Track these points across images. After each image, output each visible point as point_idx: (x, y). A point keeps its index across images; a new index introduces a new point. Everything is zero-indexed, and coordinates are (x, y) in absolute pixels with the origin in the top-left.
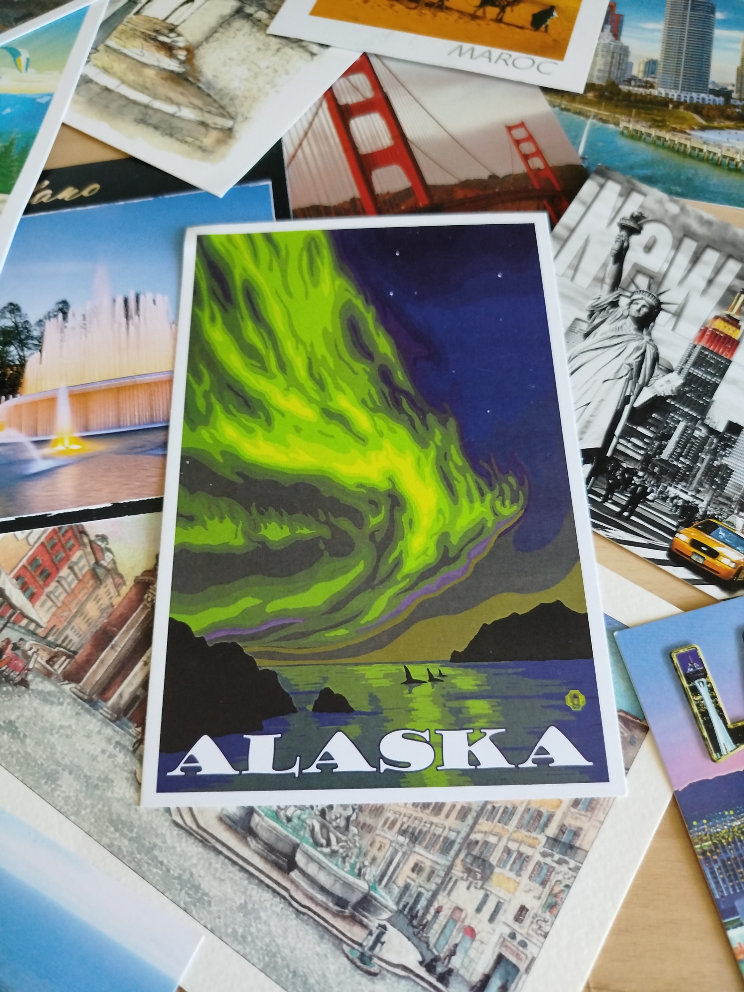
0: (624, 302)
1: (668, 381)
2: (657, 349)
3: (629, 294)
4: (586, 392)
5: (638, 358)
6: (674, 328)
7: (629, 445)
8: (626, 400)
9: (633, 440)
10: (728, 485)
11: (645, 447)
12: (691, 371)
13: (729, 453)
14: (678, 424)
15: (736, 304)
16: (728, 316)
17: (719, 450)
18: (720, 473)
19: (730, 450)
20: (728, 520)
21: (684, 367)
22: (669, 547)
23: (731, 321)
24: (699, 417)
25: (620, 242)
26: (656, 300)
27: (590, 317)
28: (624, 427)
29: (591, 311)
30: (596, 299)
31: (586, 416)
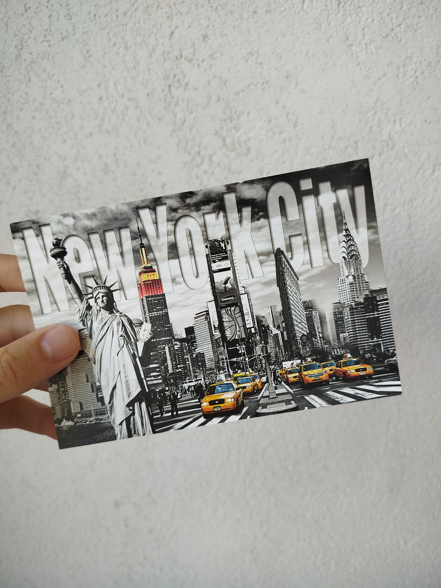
0: (92, 302)
1: (145, 330)
2: (127, 316)
3: (91, 296)
4: (114, 367)
5: (122, 329)
6: (126, 298)
7: (152, 378)
8: (134, 356)
9: (152, 374)
10: (206, 362)
11: (160, 373)
12: (150, 316)
13: (196, 346)
14: (165, 350)
15: (143, 258)
16: (145, 268)
17: (191, 348)
18: (199, 359)
19: (196, 344)
20: (217, 380)
21: (146, 316)
22: (202, 413)
23: (148, 270)
24: (171, 338)
25: (62, 267)
26: (105, 288)
27: (84, 325)
28: (143, 371)
29: (81, 321)
30: (78, 311)
31: (124, 380)
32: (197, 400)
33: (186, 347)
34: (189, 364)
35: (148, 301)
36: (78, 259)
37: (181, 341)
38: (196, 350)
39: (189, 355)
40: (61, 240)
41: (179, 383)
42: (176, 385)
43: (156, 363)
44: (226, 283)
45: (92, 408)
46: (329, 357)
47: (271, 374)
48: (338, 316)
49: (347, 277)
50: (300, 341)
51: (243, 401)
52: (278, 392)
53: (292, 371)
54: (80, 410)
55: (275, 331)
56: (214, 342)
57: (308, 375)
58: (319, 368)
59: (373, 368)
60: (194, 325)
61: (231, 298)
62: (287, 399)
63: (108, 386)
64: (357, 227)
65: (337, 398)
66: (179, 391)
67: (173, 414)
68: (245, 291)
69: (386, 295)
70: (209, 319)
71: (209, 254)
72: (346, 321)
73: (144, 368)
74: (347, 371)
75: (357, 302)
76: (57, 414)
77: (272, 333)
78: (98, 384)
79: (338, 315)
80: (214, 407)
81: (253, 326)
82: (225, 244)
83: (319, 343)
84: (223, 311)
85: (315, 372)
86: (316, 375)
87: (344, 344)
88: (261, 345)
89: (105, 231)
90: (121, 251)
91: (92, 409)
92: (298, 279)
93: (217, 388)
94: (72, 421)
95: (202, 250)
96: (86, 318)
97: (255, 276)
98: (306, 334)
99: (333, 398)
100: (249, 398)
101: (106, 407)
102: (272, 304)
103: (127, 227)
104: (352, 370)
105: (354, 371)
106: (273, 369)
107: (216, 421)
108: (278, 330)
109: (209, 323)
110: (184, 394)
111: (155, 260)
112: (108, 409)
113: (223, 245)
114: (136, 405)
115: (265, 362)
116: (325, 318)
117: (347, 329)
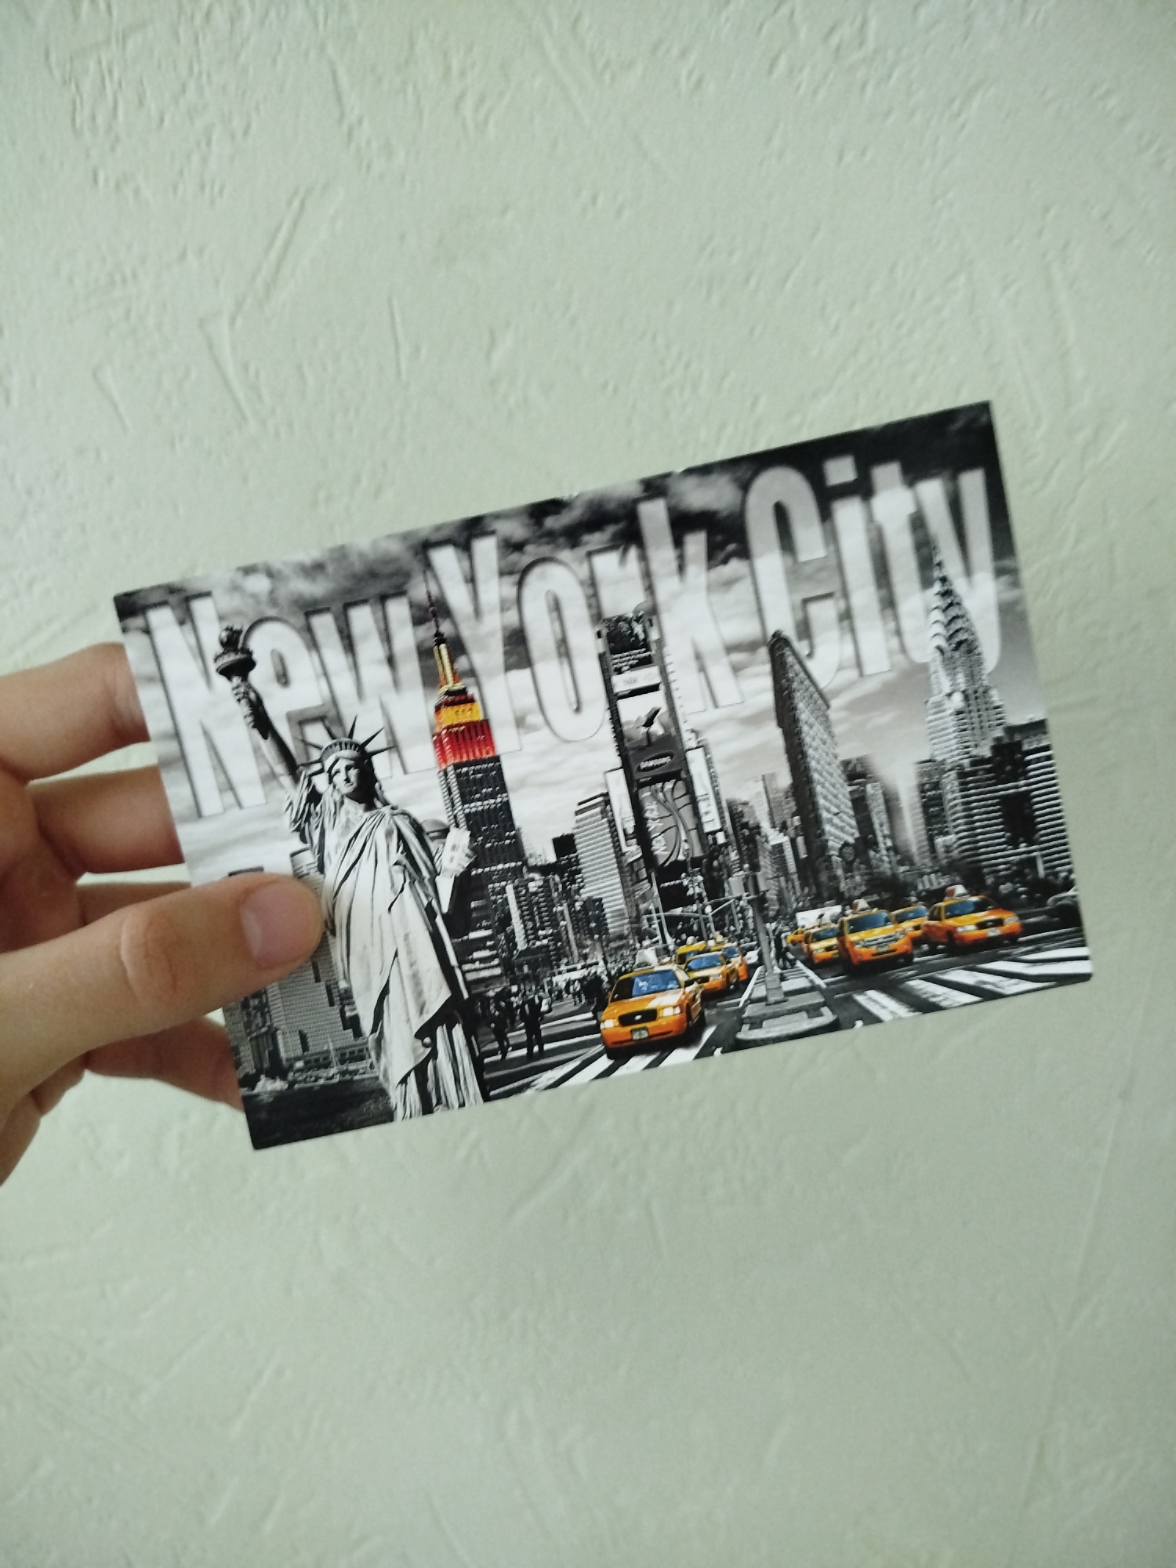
0: (321, 782)
1: (454, 848)
2: (408, 815)
3: (317, 767)
6: (405, 772)
7: (477, 965)
8: (430, 913)
9: (477, 955)
10: (609, 921)
11: (494, 952)
12: (467, 811)
13: (582, 881)
14: (505, 893)
15: (443, 668)
16: (448, 693)
17: (569, 887)
18: (590, 913)
19: (580, 875)
20: (637, 963)
21: (456, 812)
22: (603, 1047)
23: (457, 698)
24: (519, 863)
25: (243, 698)
26: (353, 747)
27: (303, 839)
28: (454, 948)
29: (297, 830)
30: (287, 809)
31: (406, 972)
32: (590, 1015)
33: (556, 884)
34: (566, 926)
35: (458, 776)
36: (283, 678)
37: (545, 870)
38: (582, 891)
39: (565, 905)
40: (239, 632)
41: (542, 976)
42: (536, 979)
43: (486, 928)
44: (649, 723)
45: (331, 1044)
46: (910, 896)
47: (770, 943)
48: (929, 793)
49: (949, 695)
50: (839, 859)
51: (702, 1014)
52: (787, 986)
53: (822, 933)
54: (301, 1050)
55: (775, 838)
56: (626, 869)
57: (862, 942)
58: (885, 925)
59: (1021, 917)
60: (575, 831)
61: (664, 760)
62: (810, 1002)
63: (368, 987)
64: (968, 571)
65: (934, 996)
66: (544, 991)
67: (530, 1050)
68: (699, 740)
69: (1044, 736)
70: (610, 814)
71: (604, 654)
72: (951, 804)
73: (456, 940)
74: (956, 928)
75: (975, 756)
76: (244, 1065)
77: (767, 841)
78: (343, 985)
79: (929, 790)
80: (631, 1031)
81: (718, 827)
82: (644, 627)
83: (883, 860)
84: (645, 794)
85: (878, 934)
86: (881, 940)
87: (947, 863)
88: (741, 873)
89: (347, 606)
90: (388, 653)
91: (331, 1048)
92: (828, 707)
93: (638, 984)
94: (284, 1077)
95: (587, 644)
96: (307, 824)
97: (722, 701)
98: (851, 840)
99: (924, 996)
100: (719, 1004)
101: (365, 1041)
102: (766, 770)
103: (400, 592)
104: (967, 926)
105: (972, 927)
106: (774, 931)
107: (638, 1063)
108: (782, 834)
109: (612, 824)
110: (556, 1000)
111: (472, 673)
112: (371, 1044)
113: (638, 629)
114: (441, 1032)
115: (754, 914)
116: (897, 799)
117: (954, 824)
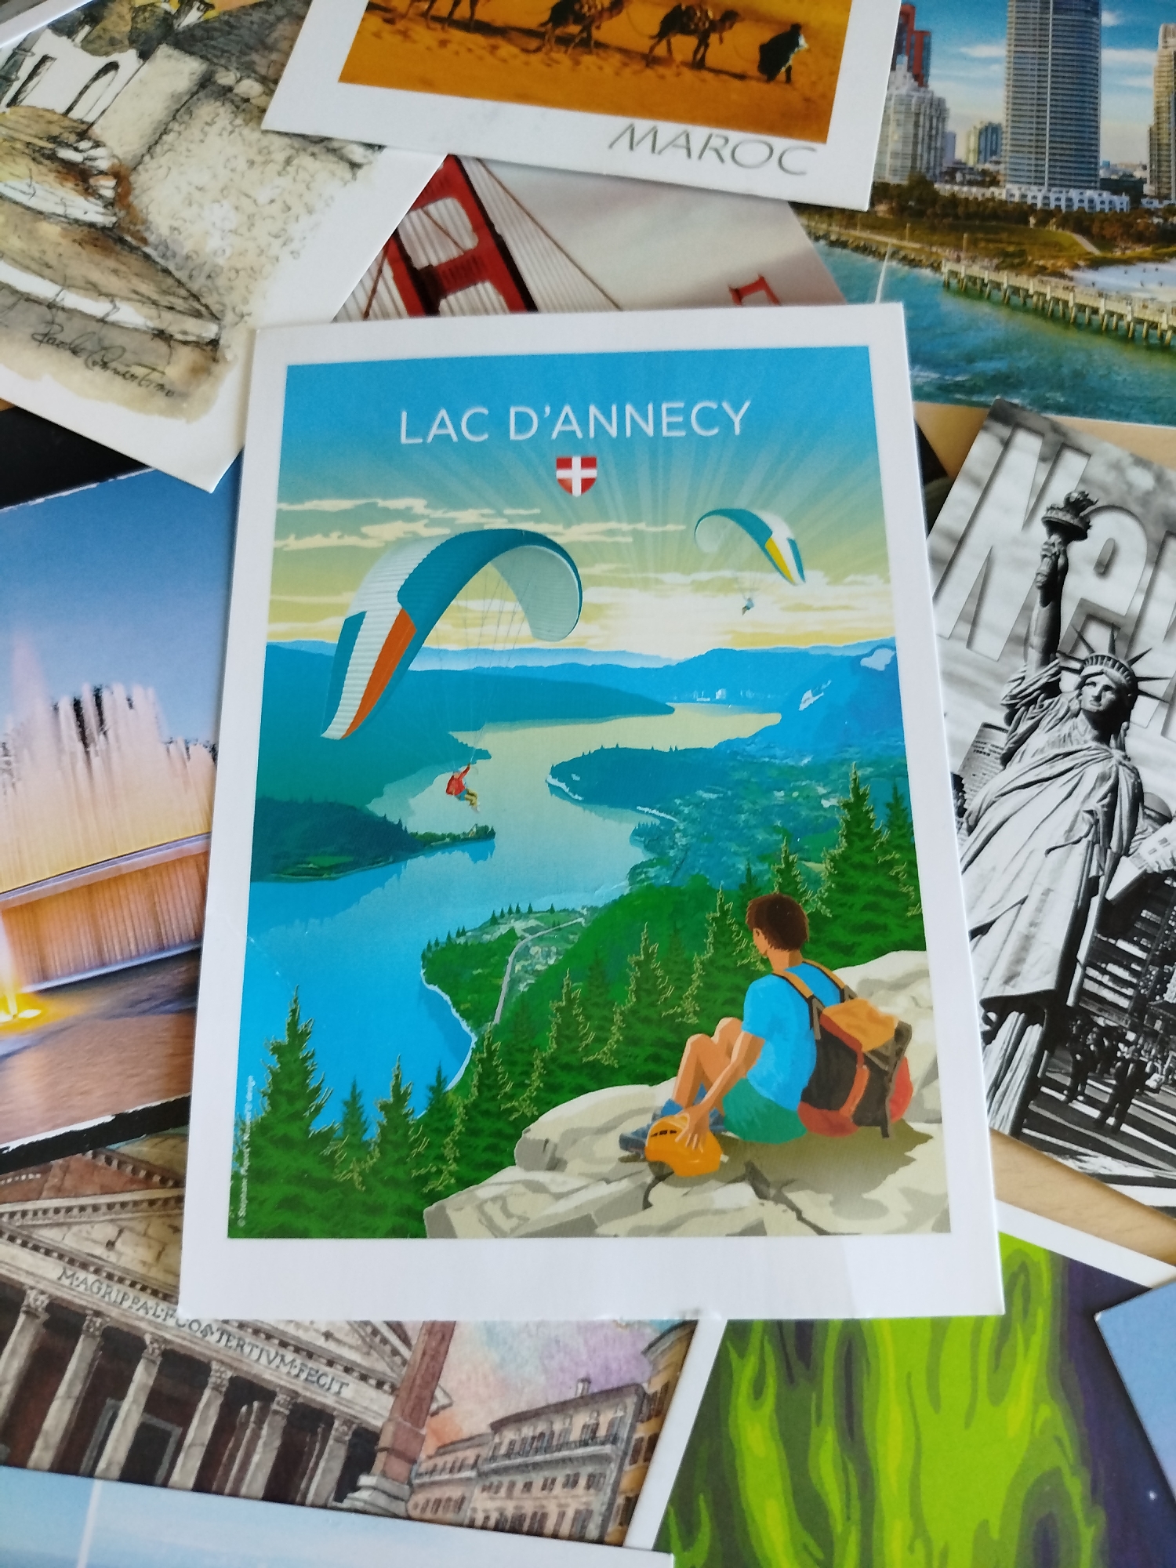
0: (1069, 682)
1: (1164, 841)
2: (1138, 775)
3: (1077, 665)
4: (1017, 875)
5: (1104, 797)
6: (1164, 732)
7: (1106, 979)
8: (1091, 887)
9: (1112, 968)
25: (1052, 556)
26: (1127, 673)
27: (1009, 719)
28: (1092, 942)
29: (1010, 706)
30: (1016, 680)
36: (1103, 567)
67: (1104, 1118)
96: (1023, 708)
110: (1171, 1085)
114: (1014, 1019)
